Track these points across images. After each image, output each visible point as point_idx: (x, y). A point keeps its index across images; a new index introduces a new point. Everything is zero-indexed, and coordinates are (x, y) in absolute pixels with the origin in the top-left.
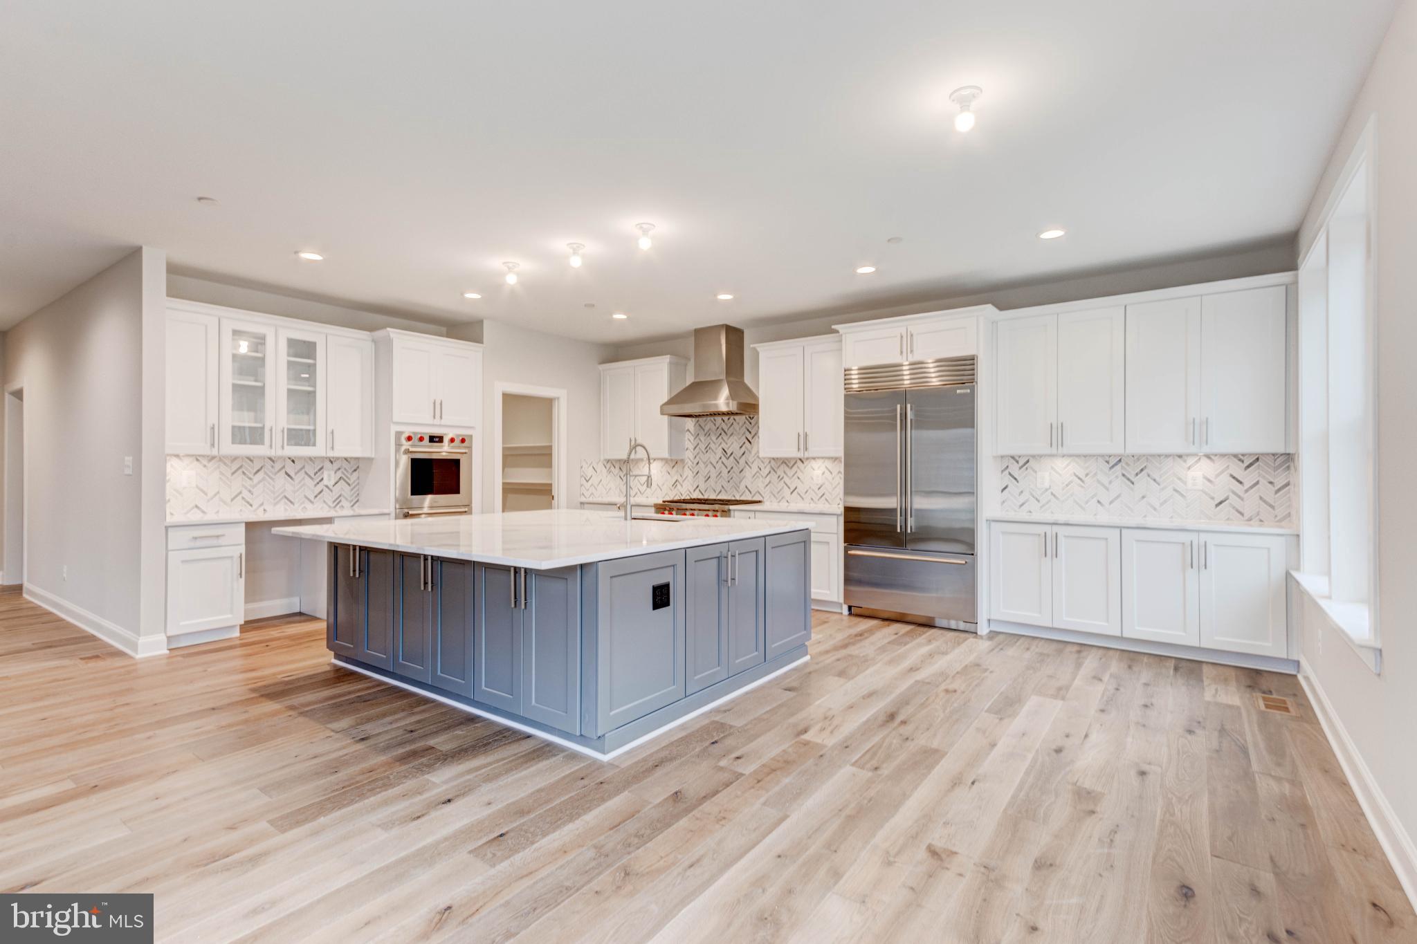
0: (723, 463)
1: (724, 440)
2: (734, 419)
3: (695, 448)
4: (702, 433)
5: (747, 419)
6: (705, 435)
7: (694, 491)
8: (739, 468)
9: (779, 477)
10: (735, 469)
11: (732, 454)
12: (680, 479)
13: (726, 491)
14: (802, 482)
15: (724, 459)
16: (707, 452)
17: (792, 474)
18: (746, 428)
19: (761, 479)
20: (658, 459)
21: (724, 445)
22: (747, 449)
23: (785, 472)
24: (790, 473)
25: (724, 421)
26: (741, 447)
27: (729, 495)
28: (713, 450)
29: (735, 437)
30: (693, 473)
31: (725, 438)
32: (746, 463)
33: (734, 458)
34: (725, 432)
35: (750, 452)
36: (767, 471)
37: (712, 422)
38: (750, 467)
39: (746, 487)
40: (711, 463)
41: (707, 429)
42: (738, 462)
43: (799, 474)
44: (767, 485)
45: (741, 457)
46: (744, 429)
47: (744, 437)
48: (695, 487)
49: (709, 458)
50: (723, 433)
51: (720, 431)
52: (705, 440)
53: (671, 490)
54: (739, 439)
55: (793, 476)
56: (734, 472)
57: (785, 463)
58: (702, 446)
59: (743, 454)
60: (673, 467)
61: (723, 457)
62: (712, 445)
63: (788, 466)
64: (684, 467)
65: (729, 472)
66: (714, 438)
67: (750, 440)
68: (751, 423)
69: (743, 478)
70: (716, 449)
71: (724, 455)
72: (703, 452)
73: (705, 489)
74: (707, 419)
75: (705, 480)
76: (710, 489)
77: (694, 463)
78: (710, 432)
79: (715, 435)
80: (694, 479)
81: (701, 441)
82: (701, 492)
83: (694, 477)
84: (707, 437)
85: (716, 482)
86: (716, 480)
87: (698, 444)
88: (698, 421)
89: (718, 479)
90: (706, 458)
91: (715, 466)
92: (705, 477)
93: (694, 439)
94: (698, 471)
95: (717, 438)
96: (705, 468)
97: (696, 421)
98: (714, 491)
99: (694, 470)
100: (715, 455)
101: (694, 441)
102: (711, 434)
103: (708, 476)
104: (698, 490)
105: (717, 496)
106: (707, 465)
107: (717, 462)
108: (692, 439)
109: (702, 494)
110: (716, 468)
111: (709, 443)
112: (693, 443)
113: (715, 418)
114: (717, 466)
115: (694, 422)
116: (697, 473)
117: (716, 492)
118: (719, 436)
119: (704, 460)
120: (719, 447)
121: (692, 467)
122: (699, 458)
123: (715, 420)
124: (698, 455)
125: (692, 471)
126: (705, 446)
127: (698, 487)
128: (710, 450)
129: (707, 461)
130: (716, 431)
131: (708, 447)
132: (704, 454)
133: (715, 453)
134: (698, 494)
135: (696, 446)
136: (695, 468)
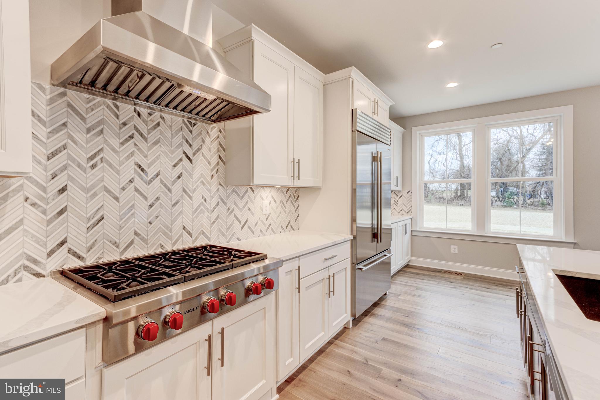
0: (136, 190)
1: (139, 149)
2: (162, 118)
3: (54, 154)
5: (186, 124)
6: (88, 131)
7: (49, 254)
8: (171, 200)
9: (229, 209)
10: (163, 199)
11: (158, 175)
13: (143, 239)
14: (253, 214)
15: (138, 183)
16: (93, 167)
17: (243, 204)
18: (184, 137)
19: (206, 214)
21: (138, 158)
22: (186, 170)
23: (235, 204)
24: (241, 204)
25: (139, 115)
26: (175, 166)
27: (152, 246)
28: (110, 165)
29: (163, 148)
30: (44, 212)
31: (143, 145)
32: (184, 190)
33: (162, 182)
34: (142, 135)
35: (190, 175)
36: (214, 203)
37: (108, 107)
38: (191, 198)
39: (184, 228)
40: (108, 191)
41: (92, 119)
42: (170, 190)
43: (250, 205)
44: (214, 222)
45: (174, 182)
46: (179, 138)
47: (180, 151)
48: (51, 246)
49: (102, 180)
50: (137, 135)
51: (128, 130)
52: (87, 142)
54: (173, 152)
55: (244, 207)
56: (162, 206)
57: (236, 192)
58: (82, 157)
59: (179, 177)
61: (137, 180)
62: (107, 154)
63: (239, 195)
65: (151, 206)
66: (115, 142)
67: (191, 158)
68: (191, 132)
69: (179, 215)
70: (121, 164)
71: (140, 176)
72: (79, 165)
73: (88, 245)
74: (94, 99)
75: (88, 225)
76: (104, 242)
77: (49, 190)
78: (102, 127)
79: (118, 136)
80: (48, 228)
81: (75, 142)
82: (75, 254)
83: (50, 222)
84: (93, 135)
85: (121, 227)
86: (121, 222)
87: (65, 147)
88: (63, 94)
89: (125, 221)
90: (92, 180)
91: (118, 195)
92: (89, 219)
93: (50, 133)
94: (66, 207)
95: (122, 144)
96: (90, 202)
97: (56, 93)
98: (113, 244)
99: (49, 206)
100: (119, 174)
101: (48, 138)
102: (104, 131)
103: (98, 217)
104: (64, 249)
105: (122, 253)
106: (95, 195)
107: (123, 189)
108: (42, 132)
109: (79, 257)
110: (121, 200)
111: (101, 150)
112: (45, 140)
113: (118, 103)
114: (122, 197)
115: (48, 91)
116: (61, 213)
117: (120, 246)
118: (126, 141)
119: (87, 184)
120: (127, 160)
121: (42, 199)
122: (68, 179)
123: (117, 107)
124: (66, 172)
125: (40, 209)
126: (86, 154)
127: (62, 243)
128: (102, 164)
129: (93, 186)
130: (120, 128)
131: (98, 159)
132: (85, 171)
133: (118, 172)
134: (63, 260)
135: (56, 150)
136: (53, 200)
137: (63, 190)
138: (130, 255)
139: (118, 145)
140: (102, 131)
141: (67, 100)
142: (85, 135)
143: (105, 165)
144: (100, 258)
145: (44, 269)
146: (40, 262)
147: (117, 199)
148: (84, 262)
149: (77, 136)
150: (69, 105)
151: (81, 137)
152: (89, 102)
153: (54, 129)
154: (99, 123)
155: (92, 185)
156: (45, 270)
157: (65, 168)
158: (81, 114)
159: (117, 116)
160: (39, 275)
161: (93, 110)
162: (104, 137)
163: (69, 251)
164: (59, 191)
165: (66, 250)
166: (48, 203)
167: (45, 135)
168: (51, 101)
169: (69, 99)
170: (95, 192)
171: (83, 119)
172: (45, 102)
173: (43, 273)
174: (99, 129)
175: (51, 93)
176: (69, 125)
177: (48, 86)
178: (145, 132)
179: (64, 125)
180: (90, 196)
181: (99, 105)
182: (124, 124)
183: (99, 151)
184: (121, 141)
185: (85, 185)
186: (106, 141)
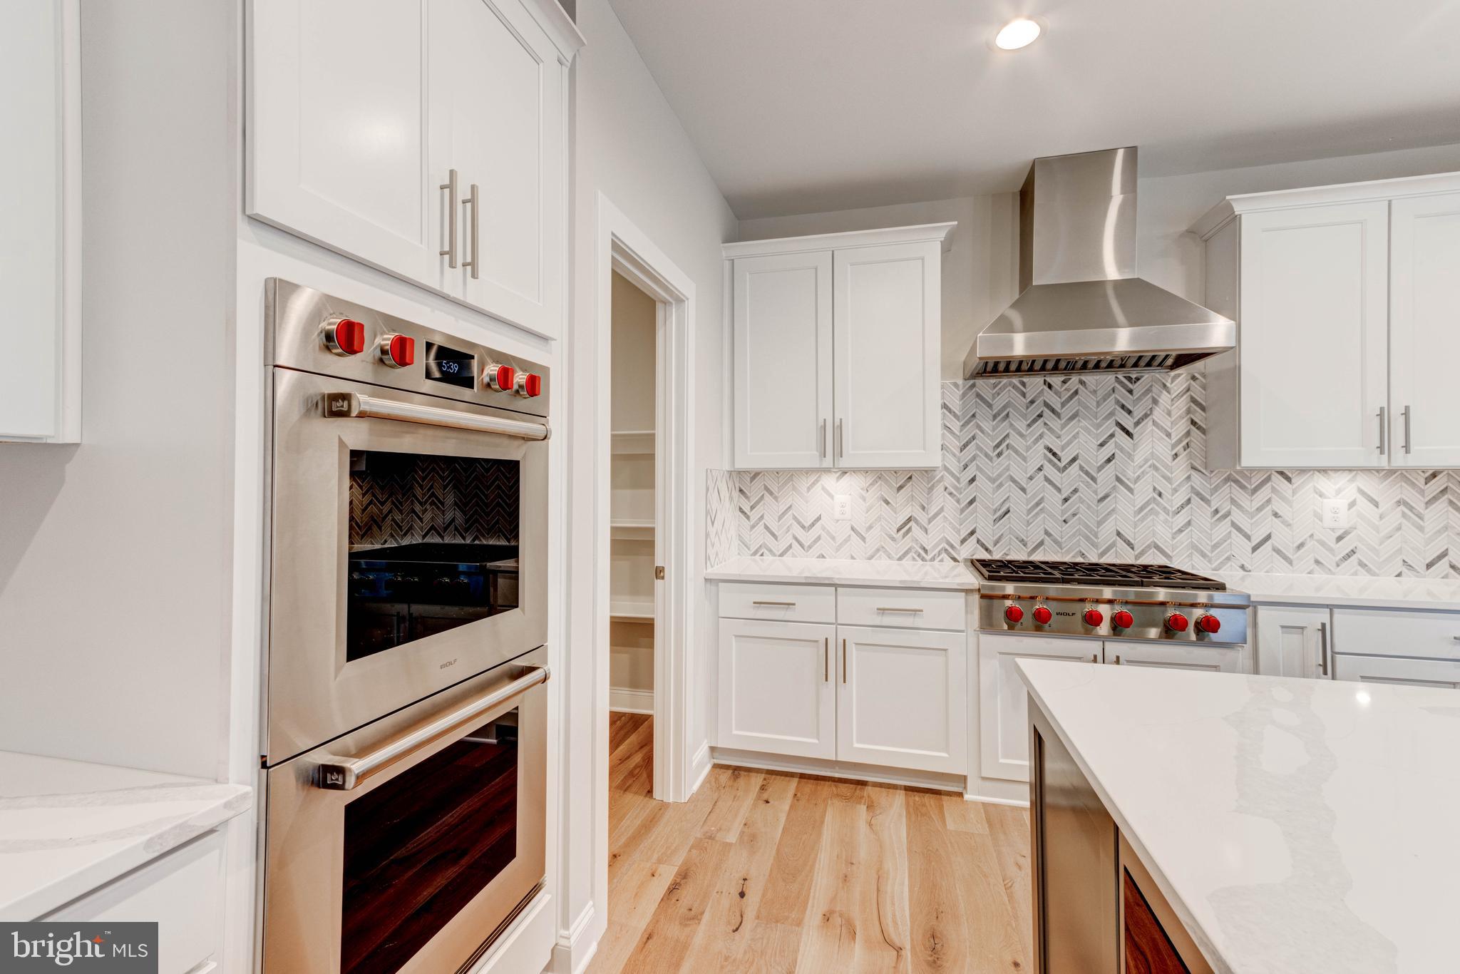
0: (1047, 479)
1: (1050, 429)
2: (1082, 382)
3: (965, 446)
4: (984, 414)
5: (1121, 383)
6: (995, 417)
7: (963, 541)
8: (1096, 492)
9: (1216, 511)
10: (1085, 493)
11: (1074, 460)
12: (922, 517)
13: (1056, 541)
14: (1289, 525)
15: (1049, 471)
16: (999, 455)
17: (1256, 504)
18: (1117, 402)
19: (1163, 516)
20: (855, 471)
21: (1050, 440)
22: (1122, 450)
23: (1233, 501)
24: (1250, 503)
25: (1050, 386)
26: (1102, 445)
27: (1068, 552)
28: (1016, 452)
29: (1084, 423)
30: (958, 501)
31: (1055, 423)
32: (1118, 479)
33: (1081, 468)
34: (1053, 411)
35: (1130, 456)
36: (1180, 498)
37: (1014, 387)
38: (1131, 490)
39: (1119, 534)
40: (1014, 481)
41: (998, 403)
42: (1094, 479)
43: (1277, 505)
44: (1180, 531)
45: (1100, 468)
46: (1110, 404)
47: (1111, 422)
48: (964, 533)
49: (1007, 469)
50: (1047, 412)
51: (1038, 407)
52: (994, 430)
53: (893, 539)
54: (1098, 426)
55: (1259, 509)
56: (1081, 500)
57: (1236, 482)
58: (987, 443)
59: (1109, 460)
60: (900, 488)
61: (1048, 467)
62: (1014, 440)
63: (1243, 487)
64: (931, 489)
65: (1066, 500)
66: (1021, 425)
67: (1131, 430)
68: (1131, 392)
69: (1109, 514)
70: (1028, 449)
71: (1050, 461)
72: (987, 455)
73: (995, 538)
74: (1000, 382)
75: (995, 517)
76: (1010, 538)
77: (961, 480)
78: (1008, 410)
79: (1024, 416)
80: (962, 516)
81: (982, 431)
82: (983, 545)
83: (962, 511)
84: (999, 421)
85: (1028, 523)
86: (1029, 517)
87: (974, 438)
88: (973, 386)
89: (1034, 516)
90: (998, 469)
91: (1025, 486)
92: (995, 511)
93: (962, 426)
94: (975, 497)
95: (1029, 426)
96: (996, 492)
97: (967, 386)
98: (1020, 542)
99: (962, 496)
100: (1025, 461)
101: (961, 431)
102: (1010, 414)
103: (1004, 509)
104: (973, 539)
105: (1030, 554)
106: (1001, 485)
107: (1031, 478)
108: (955, 425)
109: (987, 549)
110: (1028, 491)
111: (1007, 436)
112: (958, 434)
113: (1025, 380)
114: (1031, 487)
115: (961, 387)
116: (971, 502)
117: (1028, 545)
118: (1034, 421)
119: (993, 474)
120: (1035, 444)
121: (956, 488)
122: (977, 470)
123: (1024, 384)
124: (975, 462)
125: (955, 498)
126: (993, 442)
127: (972, 533)
128: (1008, 452)
129: (1000, 476)
130: (1028, 408)
131: (1004, 445)
132: (991, 459)
133: (1025, 459)
134: (973, 550)
135: (967, 442)
136: (965, 490)
137: (973, 480)
138: (1038, 557)
139: (1025, 427)
140: (1007, 415)
141: (976, 391)
142: (991, 423)
143: (1011, 452)
144: (1007, 555)
145: (959, 554)
146: (955, 548)
147: (1024, 490)
148: (992, 556)
149: (985, 425)
150: (978, 395)
151: (987, 425)
152: (995, 388)
153: (966, 422)
154: (1005, 407)
155: (998, 475)
156: (960, 557)
157: (974, 458)
158: (988, 402)
159: (1024, 395)
160: (955, 560)
161: (999, 394)
162: (1010, 421)
163: (978, 541)
164: (969, 481)
165: (975, 541)
166: (961, 493)
167: (958, 428)
168: (964, 395)
169: (977, 389)
170: (1001, 483)
171: (990, 406)
172: (958, 398)
173: (958, 558)
174: (1005, 413)
175: (964, 387)
176: (977, 415)
177: (960, 382)
178: (1057, 407)
179: (974, 416)
180: (997, 487)
181: (1005, 387)
182: (1032, 402)
183: (1005, 437)
184: (1028, 422)
185: (991, 475)
186: (1011, 425)
